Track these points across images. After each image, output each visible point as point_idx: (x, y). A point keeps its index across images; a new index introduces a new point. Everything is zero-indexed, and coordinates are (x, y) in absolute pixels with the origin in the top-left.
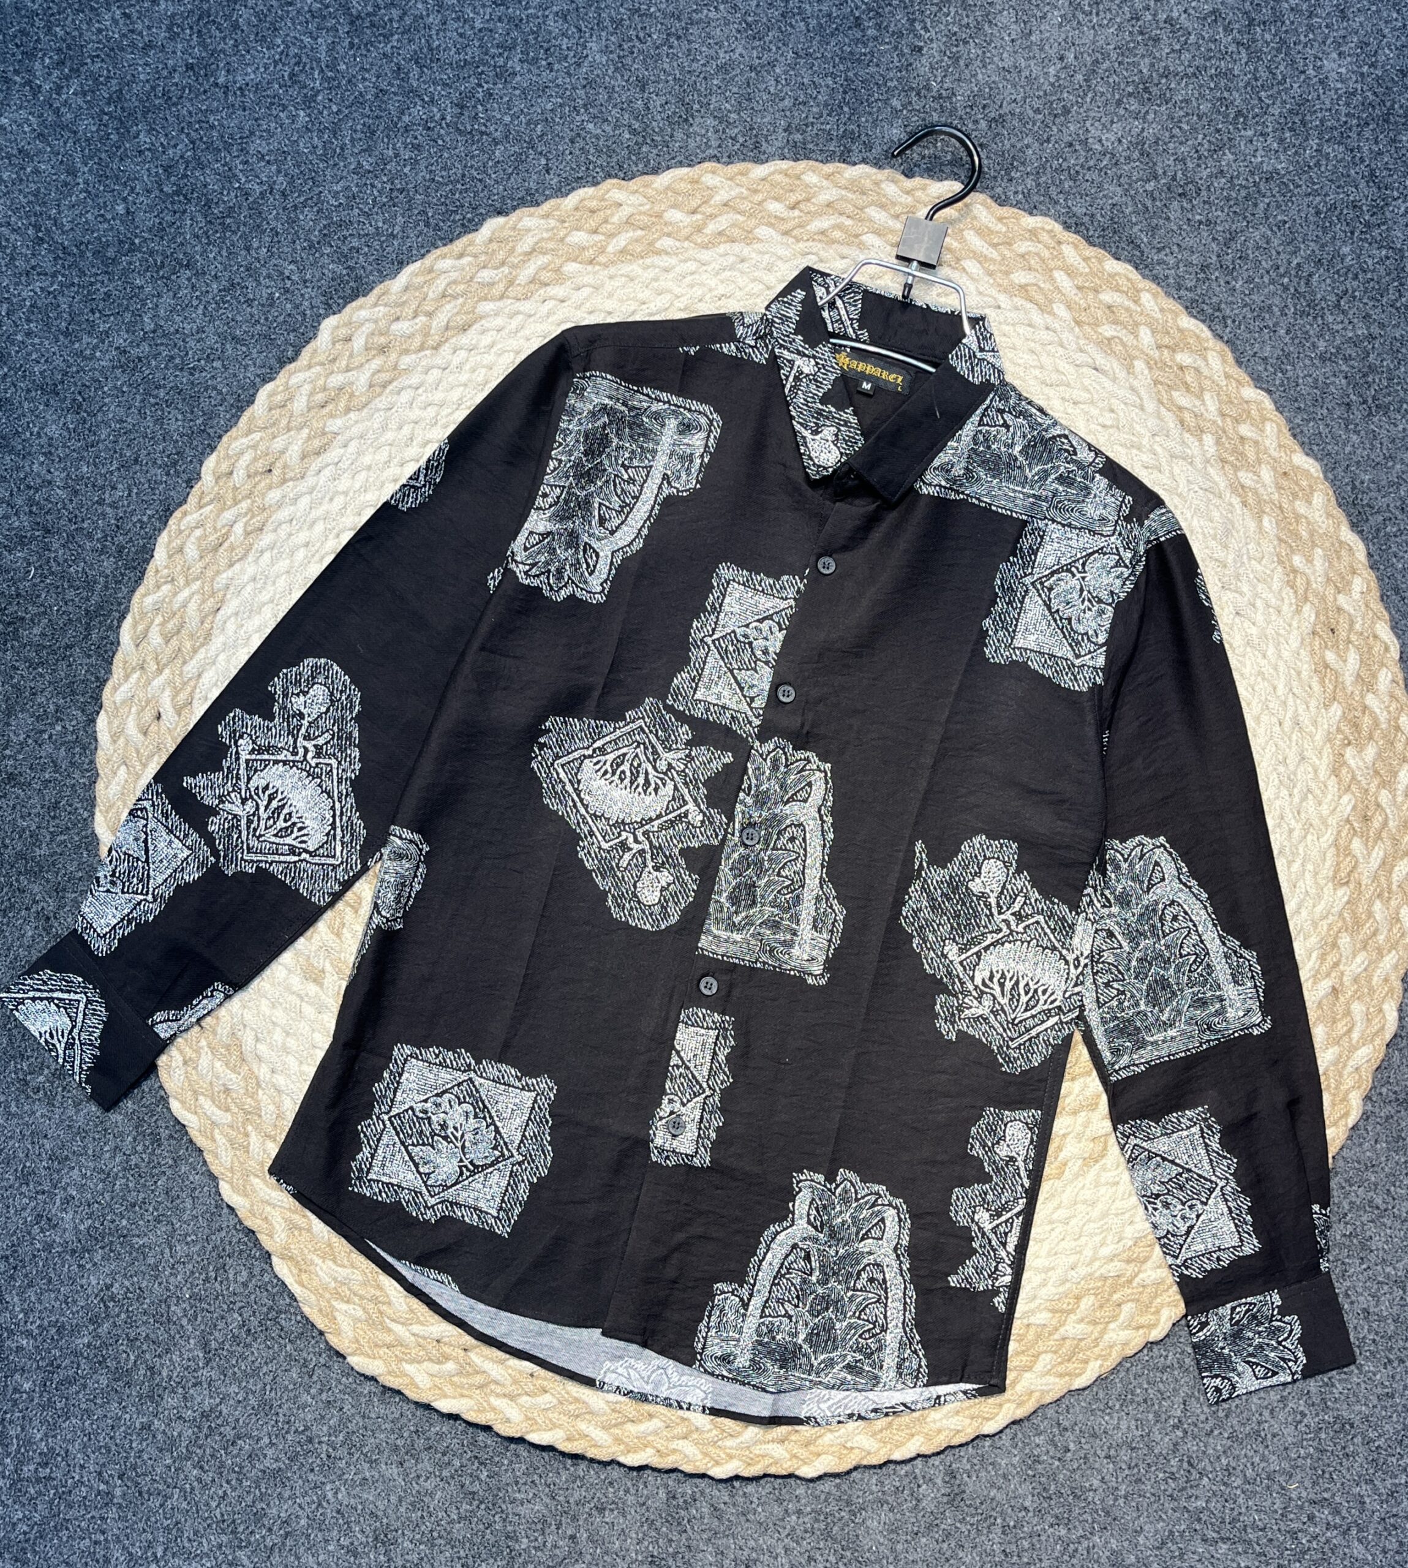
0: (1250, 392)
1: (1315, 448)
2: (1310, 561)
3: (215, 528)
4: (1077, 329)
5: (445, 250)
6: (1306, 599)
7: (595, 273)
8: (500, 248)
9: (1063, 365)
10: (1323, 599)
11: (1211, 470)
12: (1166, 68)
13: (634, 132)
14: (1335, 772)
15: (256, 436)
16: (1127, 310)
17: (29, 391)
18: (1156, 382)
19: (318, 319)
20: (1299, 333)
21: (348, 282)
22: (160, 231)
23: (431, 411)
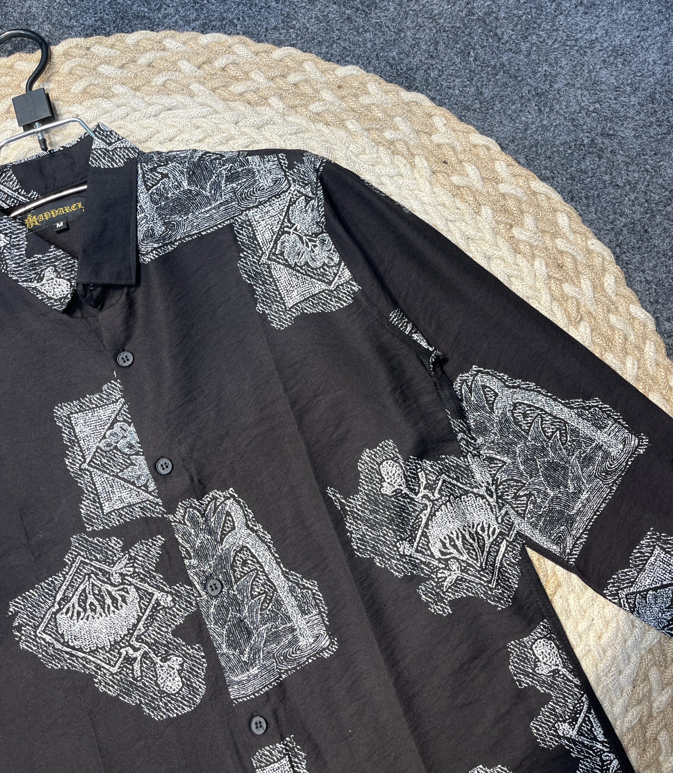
0: (279, 53)
1: (348, 59)
2: (396, 128)
4: (138, 93)
6: (412, 155)
10: (424, 147)
11: (289, 119)
14: (516, 251)
16: (161, 59)
18: (214, 90)
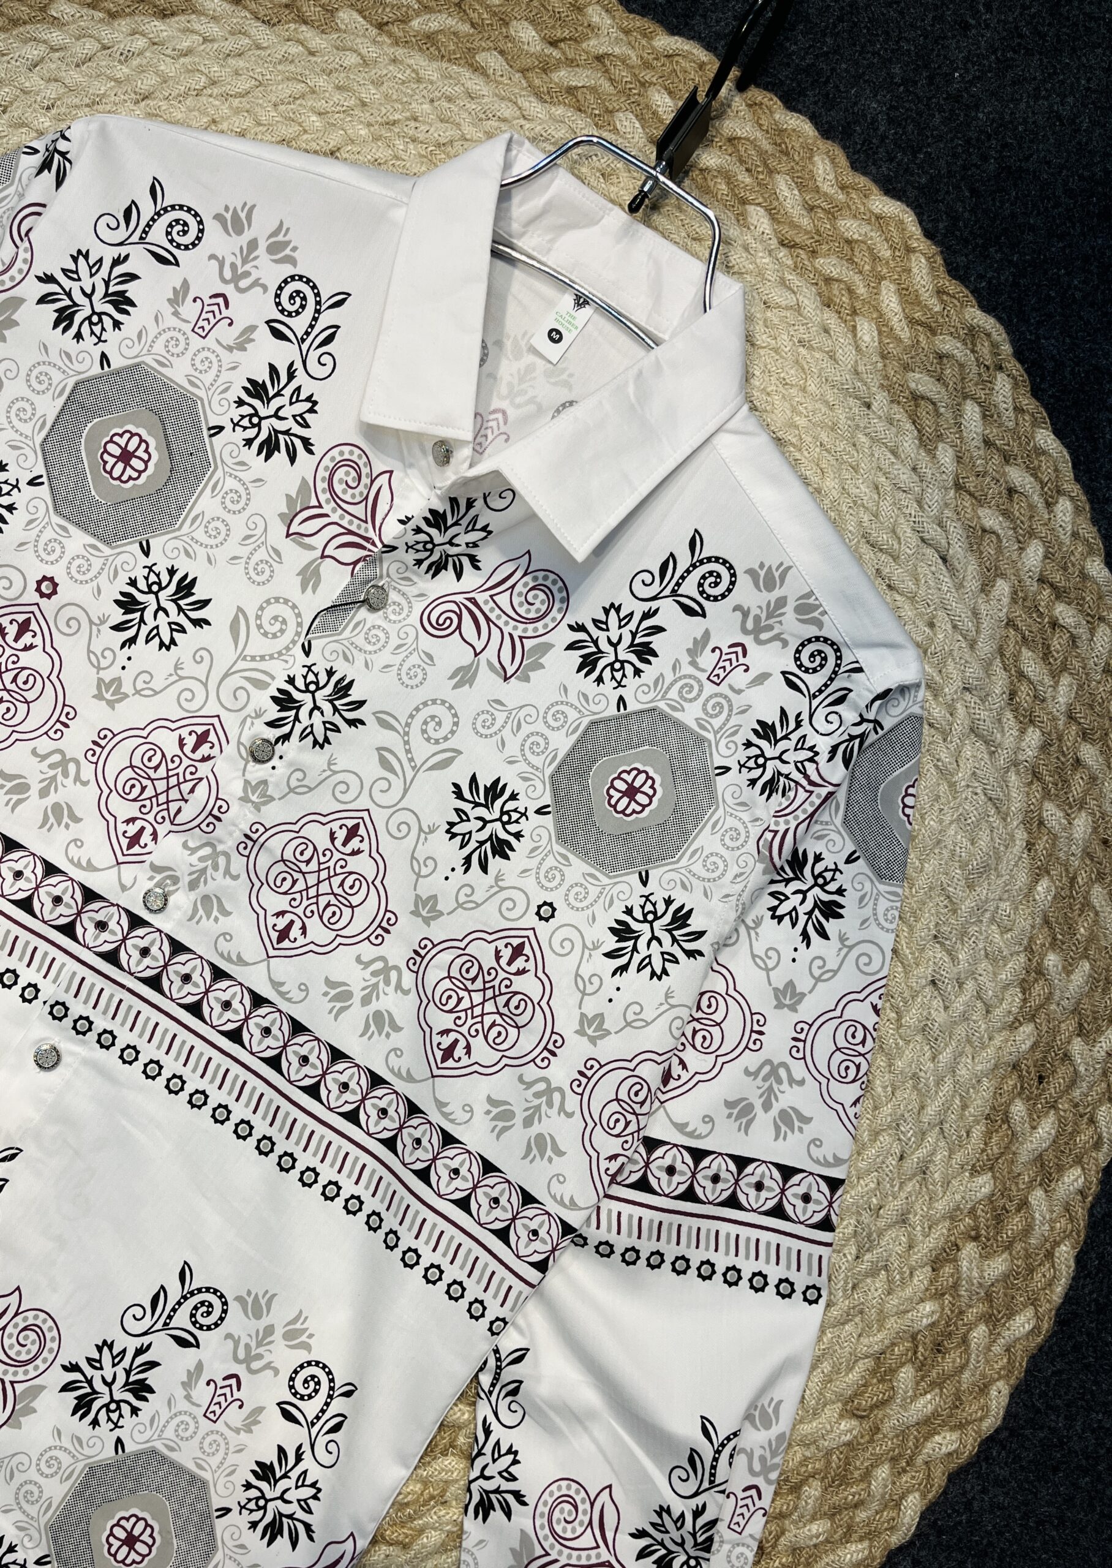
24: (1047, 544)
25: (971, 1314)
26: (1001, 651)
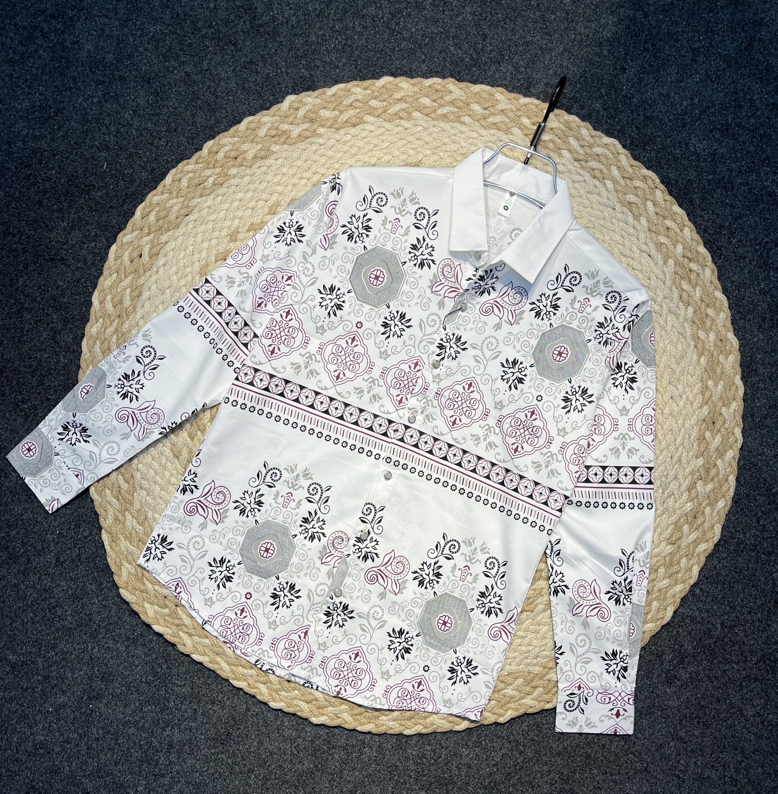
0: (719, 294)
1: (740, 333)
3: (200, 176)
4: (648, 233)
5: (360, 83)
6: (707, 403)
7: (427, 121)
8: (386, 92)
9: (635, 249)
10: (715, 406)
11: (686, 324)
12: (740, 123)
13: (472, 59)
14: (689, 490)
15: (236, 139)
16: (676, 233)
17: (136, 77)
18: (676, 273)
19: (288, 93)
20: (754, 275)
21: (308, 81)
22: (227, 22)
23: (323, 159)
24: (683, 244)
25: (704, 504)
26: (674, 283)
